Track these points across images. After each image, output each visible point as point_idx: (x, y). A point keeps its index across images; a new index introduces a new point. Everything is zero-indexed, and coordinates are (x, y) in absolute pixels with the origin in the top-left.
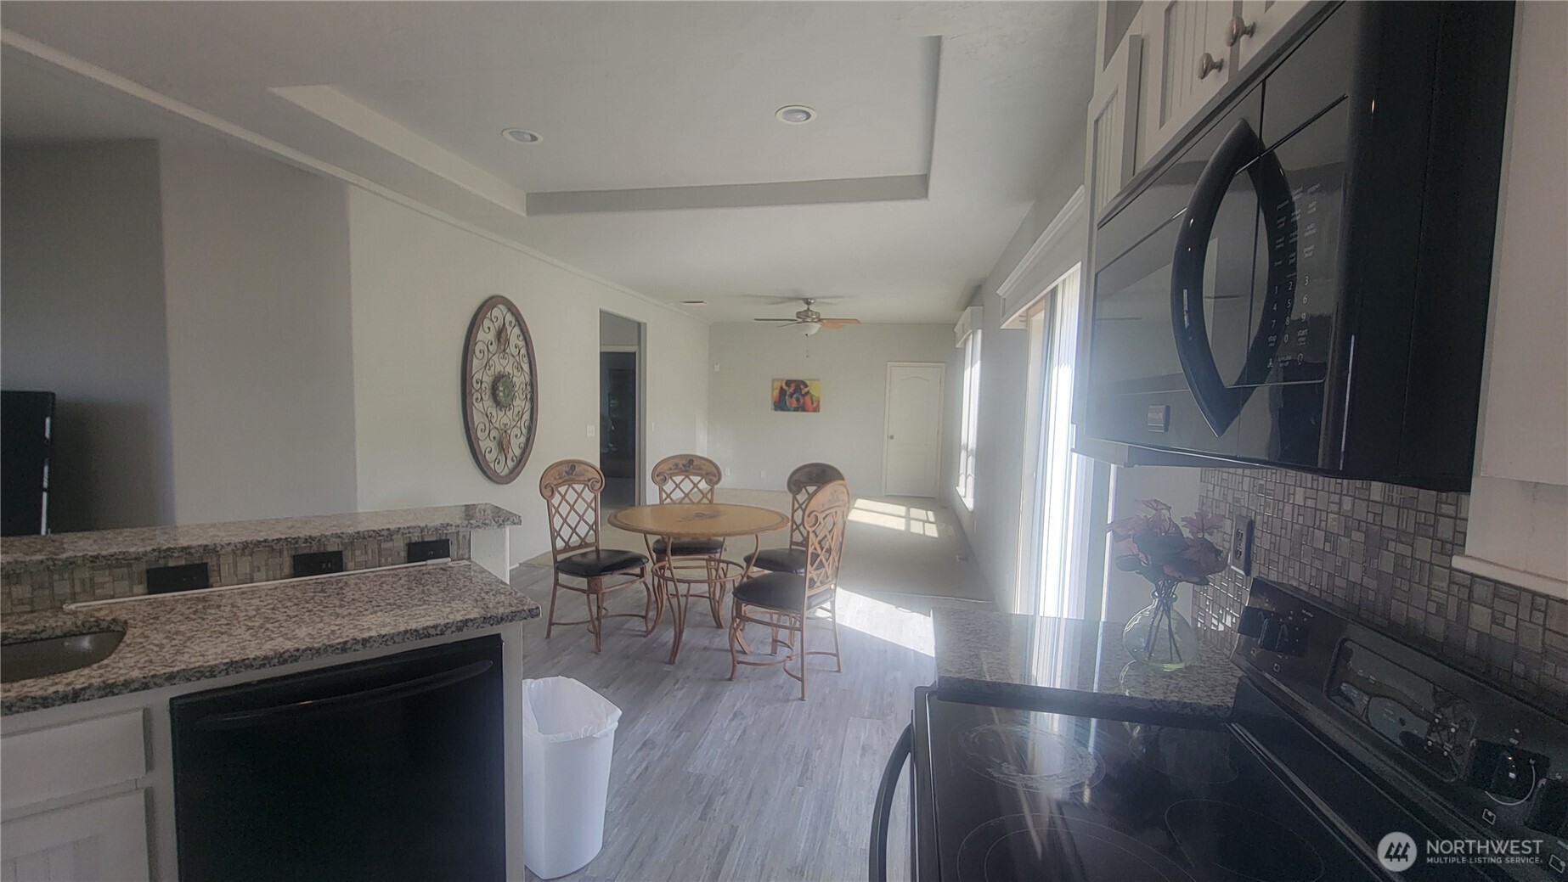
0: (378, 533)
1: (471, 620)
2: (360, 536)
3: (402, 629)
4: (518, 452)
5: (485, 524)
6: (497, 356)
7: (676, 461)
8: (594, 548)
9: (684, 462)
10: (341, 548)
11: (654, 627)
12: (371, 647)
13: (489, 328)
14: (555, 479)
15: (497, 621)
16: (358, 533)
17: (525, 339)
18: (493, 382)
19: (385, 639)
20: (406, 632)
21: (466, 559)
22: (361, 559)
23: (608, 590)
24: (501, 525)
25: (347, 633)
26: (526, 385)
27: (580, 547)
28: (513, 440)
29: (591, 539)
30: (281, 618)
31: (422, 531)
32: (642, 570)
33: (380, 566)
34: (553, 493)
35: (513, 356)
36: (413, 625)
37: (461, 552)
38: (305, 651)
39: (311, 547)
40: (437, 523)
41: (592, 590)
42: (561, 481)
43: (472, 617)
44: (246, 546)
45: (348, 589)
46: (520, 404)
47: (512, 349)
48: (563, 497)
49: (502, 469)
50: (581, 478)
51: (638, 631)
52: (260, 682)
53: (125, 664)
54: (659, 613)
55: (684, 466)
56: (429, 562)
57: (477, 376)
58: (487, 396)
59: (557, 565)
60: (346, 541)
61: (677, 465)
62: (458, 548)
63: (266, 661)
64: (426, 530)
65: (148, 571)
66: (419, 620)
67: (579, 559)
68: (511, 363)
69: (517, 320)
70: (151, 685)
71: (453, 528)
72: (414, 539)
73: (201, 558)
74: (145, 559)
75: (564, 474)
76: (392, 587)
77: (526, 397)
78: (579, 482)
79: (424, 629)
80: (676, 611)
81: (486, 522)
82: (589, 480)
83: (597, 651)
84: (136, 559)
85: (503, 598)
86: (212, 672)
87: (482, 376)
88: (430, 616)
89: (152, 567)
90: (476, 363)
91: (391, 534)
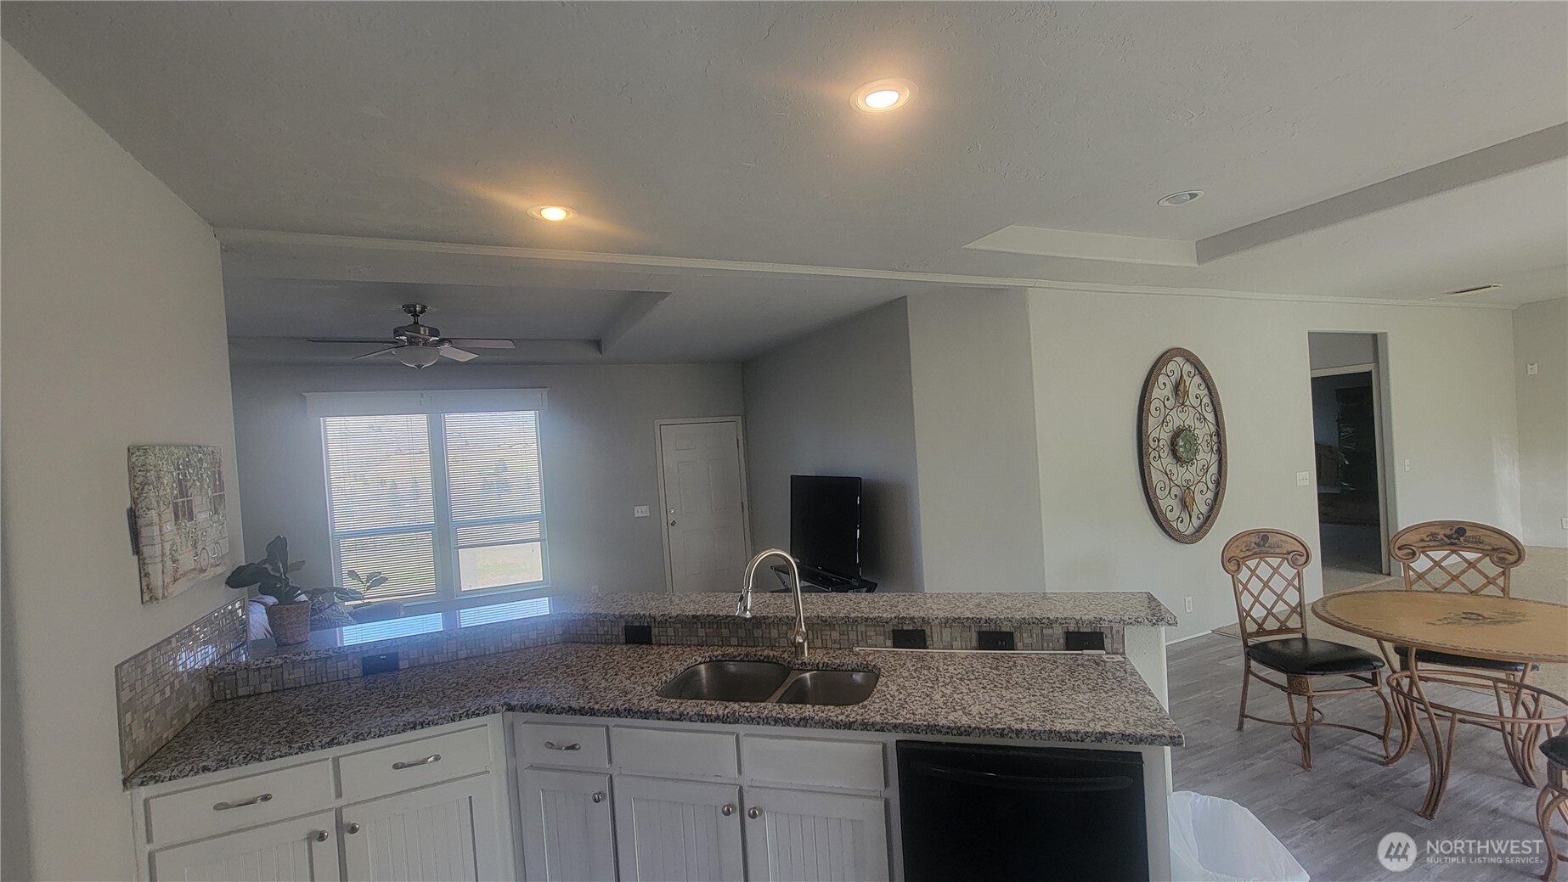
0: (1040, 621)
1: (1110, 735)
2: (1024, 622)
3: (1048, 728)
4: (1204, 509)
5: (1138, 622)
6: (1175, 410)
7: (1433, 529)
8: (1300, 636)
9: (1448, 532)
10: (1012, 630)
11: (1398, 756)
12: (1023, 738)
13: (1164, 384)
14: (1242, 551)
15: (1136, 741)
16: (1024, 619)
17: (1208, 387)
18: (1172, 438)
19: (1034, 734)
20: (1051, 732)
21: (1121, 654)
22: (1027, 641)
23: (1317, 694)
24: (1154, 624)
25: (1005, 720)
26: (1211, 436)
27: (1279, 631)
28: (1198, 497)
29: (1294, 623)
30: (964, 690)
31: (1077, 623)
32: (1374, 675)
33: (1043, 650)
34: (1239, 566)
35: (1194, 407)
36: (1058, 727)
37: (1115, 646)
38: (974, 729)
39: (990, 627)
40: (1090, 617)
41: (1293, 689)
42: (1249, 553)
43: (1110, 731)
44: (947, 620)
45: (1015, 670)
46: (1206, 457)
47: (1192, 400)
48: (1253, 572)
49: (1186, 528)
50: (1278, 551)
51: (1372, 753)
52: (948, 744)
53: (873, 709)
54: (1406, 738)
55: (1449, 537)
56: (1085, 652)
57: (1154, 435)
58: (1166, 453)
59: (1247, 650)
60: (1015, 624)
61: (1433, 535)
62: (1113, 643)
63: (949, 730)
64: (1080, 622)
65: (893, 631)
66: (1064, 721)
67: (1276, 647)
68: (1191, 415)
69: (1196, 368)
70: (885, 729)
71: (1107, 622)
72: (1071, 629)
73: (921, 626)
74: (891, 623)
75: (1253, 545)
76: (1049, 676)
77: (1212, 449)
78: (1274, 555)
79: (1066, 732)
80: (1434, 748)
81: (1139, 620)
82: (1289, 553)
83: (1306, 765)
84: (887, 623)
85: (1145, 714)
86: (917, 730)
87: (1159, 433)
88: (1073, 718)
89: (895, 628)
90: (1152, 422)
91: (1051, 623)
